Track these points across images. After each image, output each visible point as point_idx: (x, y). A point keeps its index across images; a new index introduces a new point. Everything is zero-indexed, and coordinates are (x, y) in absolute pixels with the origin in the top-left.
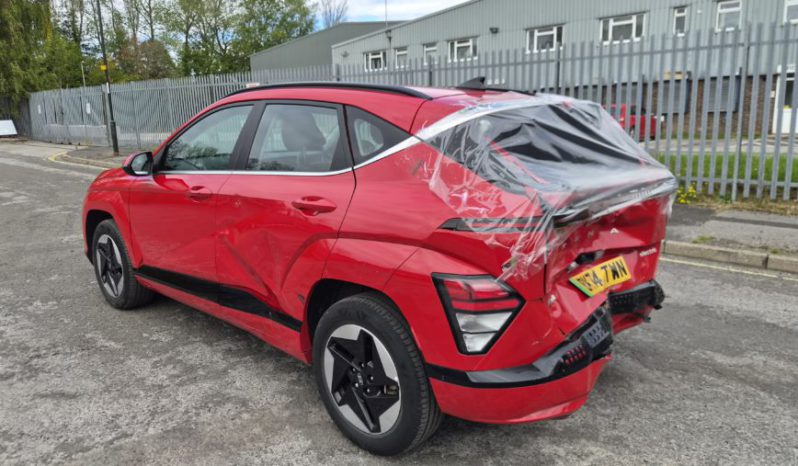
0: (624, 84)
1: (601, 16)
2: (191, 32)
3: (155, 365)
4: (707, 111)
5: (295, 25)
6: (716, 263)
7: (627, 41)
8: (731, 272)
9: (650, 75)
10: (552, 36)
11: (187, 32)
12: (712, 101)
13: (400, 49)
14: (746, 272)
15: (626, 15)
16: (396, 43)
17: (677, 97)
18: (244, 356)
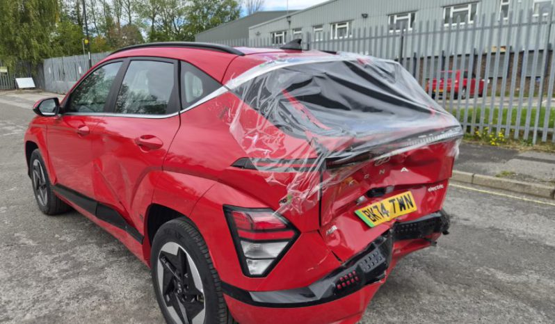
0: (459, 56)
1: (445, 5)
2: (156, 19)
3: (53, 261)
4: (525, 76)
5: (227, 14)
6: (512, 193)
7: (463, 23)
8: (523, 201)
9: (481, 48)
10: (407, 19)
11: (153, 19)
12: (529, 69)
13: (296, 30)
14: (536, 201)
15: (464, 4)
16: (294, 25)
17: (501, 65)
18: (122, 256)
